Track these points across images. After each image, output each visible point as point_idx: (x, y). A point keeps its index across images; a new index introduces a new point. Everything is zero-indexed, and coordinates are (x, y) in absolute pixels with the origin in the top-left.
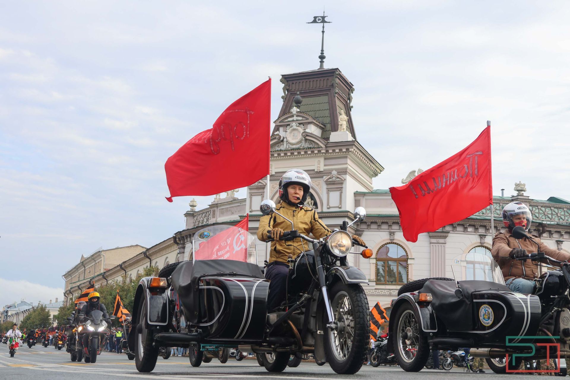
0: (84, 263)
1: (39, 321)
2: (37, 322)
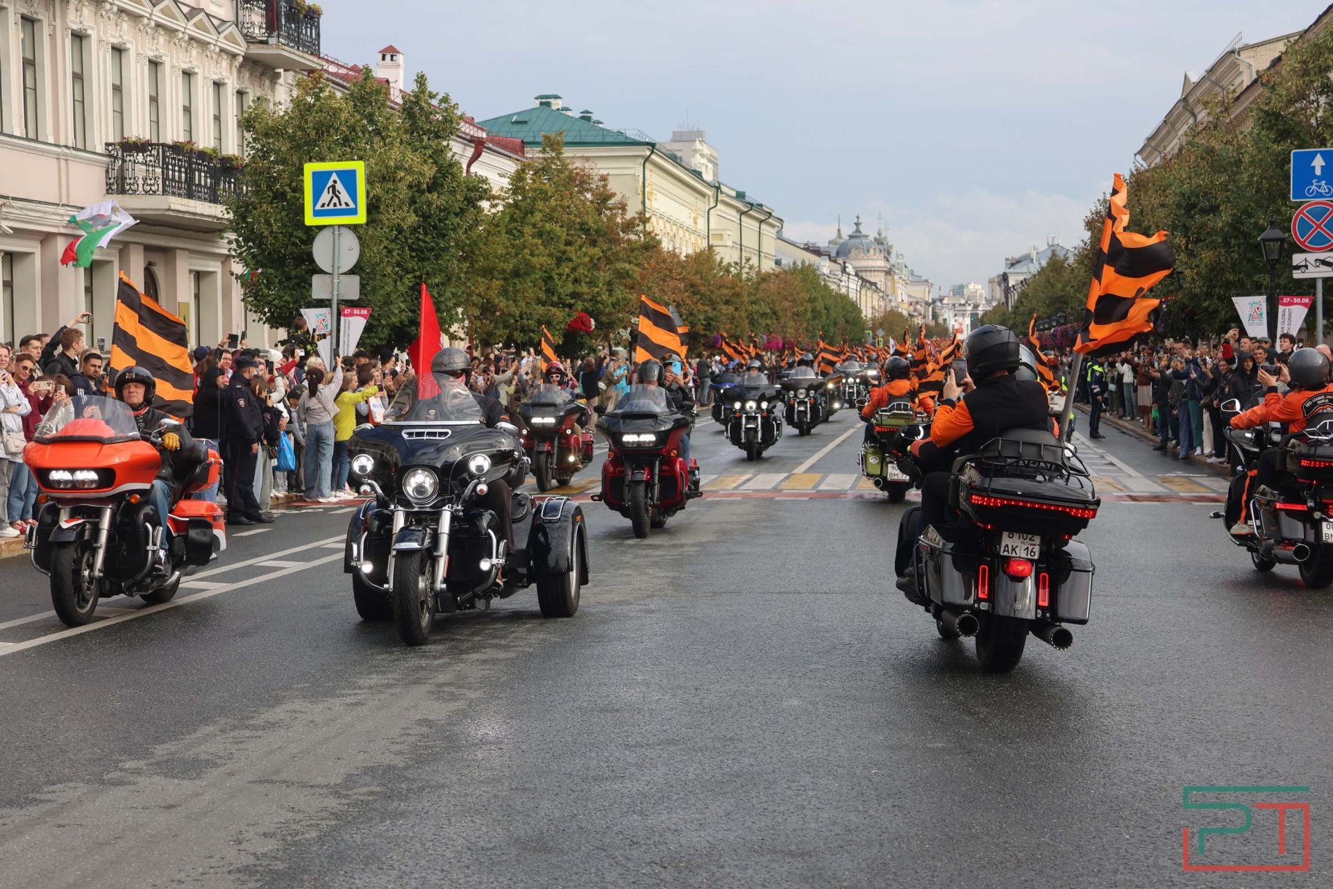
0: (1191, 100)
1: (1048, 306)
2: (1042, 309)
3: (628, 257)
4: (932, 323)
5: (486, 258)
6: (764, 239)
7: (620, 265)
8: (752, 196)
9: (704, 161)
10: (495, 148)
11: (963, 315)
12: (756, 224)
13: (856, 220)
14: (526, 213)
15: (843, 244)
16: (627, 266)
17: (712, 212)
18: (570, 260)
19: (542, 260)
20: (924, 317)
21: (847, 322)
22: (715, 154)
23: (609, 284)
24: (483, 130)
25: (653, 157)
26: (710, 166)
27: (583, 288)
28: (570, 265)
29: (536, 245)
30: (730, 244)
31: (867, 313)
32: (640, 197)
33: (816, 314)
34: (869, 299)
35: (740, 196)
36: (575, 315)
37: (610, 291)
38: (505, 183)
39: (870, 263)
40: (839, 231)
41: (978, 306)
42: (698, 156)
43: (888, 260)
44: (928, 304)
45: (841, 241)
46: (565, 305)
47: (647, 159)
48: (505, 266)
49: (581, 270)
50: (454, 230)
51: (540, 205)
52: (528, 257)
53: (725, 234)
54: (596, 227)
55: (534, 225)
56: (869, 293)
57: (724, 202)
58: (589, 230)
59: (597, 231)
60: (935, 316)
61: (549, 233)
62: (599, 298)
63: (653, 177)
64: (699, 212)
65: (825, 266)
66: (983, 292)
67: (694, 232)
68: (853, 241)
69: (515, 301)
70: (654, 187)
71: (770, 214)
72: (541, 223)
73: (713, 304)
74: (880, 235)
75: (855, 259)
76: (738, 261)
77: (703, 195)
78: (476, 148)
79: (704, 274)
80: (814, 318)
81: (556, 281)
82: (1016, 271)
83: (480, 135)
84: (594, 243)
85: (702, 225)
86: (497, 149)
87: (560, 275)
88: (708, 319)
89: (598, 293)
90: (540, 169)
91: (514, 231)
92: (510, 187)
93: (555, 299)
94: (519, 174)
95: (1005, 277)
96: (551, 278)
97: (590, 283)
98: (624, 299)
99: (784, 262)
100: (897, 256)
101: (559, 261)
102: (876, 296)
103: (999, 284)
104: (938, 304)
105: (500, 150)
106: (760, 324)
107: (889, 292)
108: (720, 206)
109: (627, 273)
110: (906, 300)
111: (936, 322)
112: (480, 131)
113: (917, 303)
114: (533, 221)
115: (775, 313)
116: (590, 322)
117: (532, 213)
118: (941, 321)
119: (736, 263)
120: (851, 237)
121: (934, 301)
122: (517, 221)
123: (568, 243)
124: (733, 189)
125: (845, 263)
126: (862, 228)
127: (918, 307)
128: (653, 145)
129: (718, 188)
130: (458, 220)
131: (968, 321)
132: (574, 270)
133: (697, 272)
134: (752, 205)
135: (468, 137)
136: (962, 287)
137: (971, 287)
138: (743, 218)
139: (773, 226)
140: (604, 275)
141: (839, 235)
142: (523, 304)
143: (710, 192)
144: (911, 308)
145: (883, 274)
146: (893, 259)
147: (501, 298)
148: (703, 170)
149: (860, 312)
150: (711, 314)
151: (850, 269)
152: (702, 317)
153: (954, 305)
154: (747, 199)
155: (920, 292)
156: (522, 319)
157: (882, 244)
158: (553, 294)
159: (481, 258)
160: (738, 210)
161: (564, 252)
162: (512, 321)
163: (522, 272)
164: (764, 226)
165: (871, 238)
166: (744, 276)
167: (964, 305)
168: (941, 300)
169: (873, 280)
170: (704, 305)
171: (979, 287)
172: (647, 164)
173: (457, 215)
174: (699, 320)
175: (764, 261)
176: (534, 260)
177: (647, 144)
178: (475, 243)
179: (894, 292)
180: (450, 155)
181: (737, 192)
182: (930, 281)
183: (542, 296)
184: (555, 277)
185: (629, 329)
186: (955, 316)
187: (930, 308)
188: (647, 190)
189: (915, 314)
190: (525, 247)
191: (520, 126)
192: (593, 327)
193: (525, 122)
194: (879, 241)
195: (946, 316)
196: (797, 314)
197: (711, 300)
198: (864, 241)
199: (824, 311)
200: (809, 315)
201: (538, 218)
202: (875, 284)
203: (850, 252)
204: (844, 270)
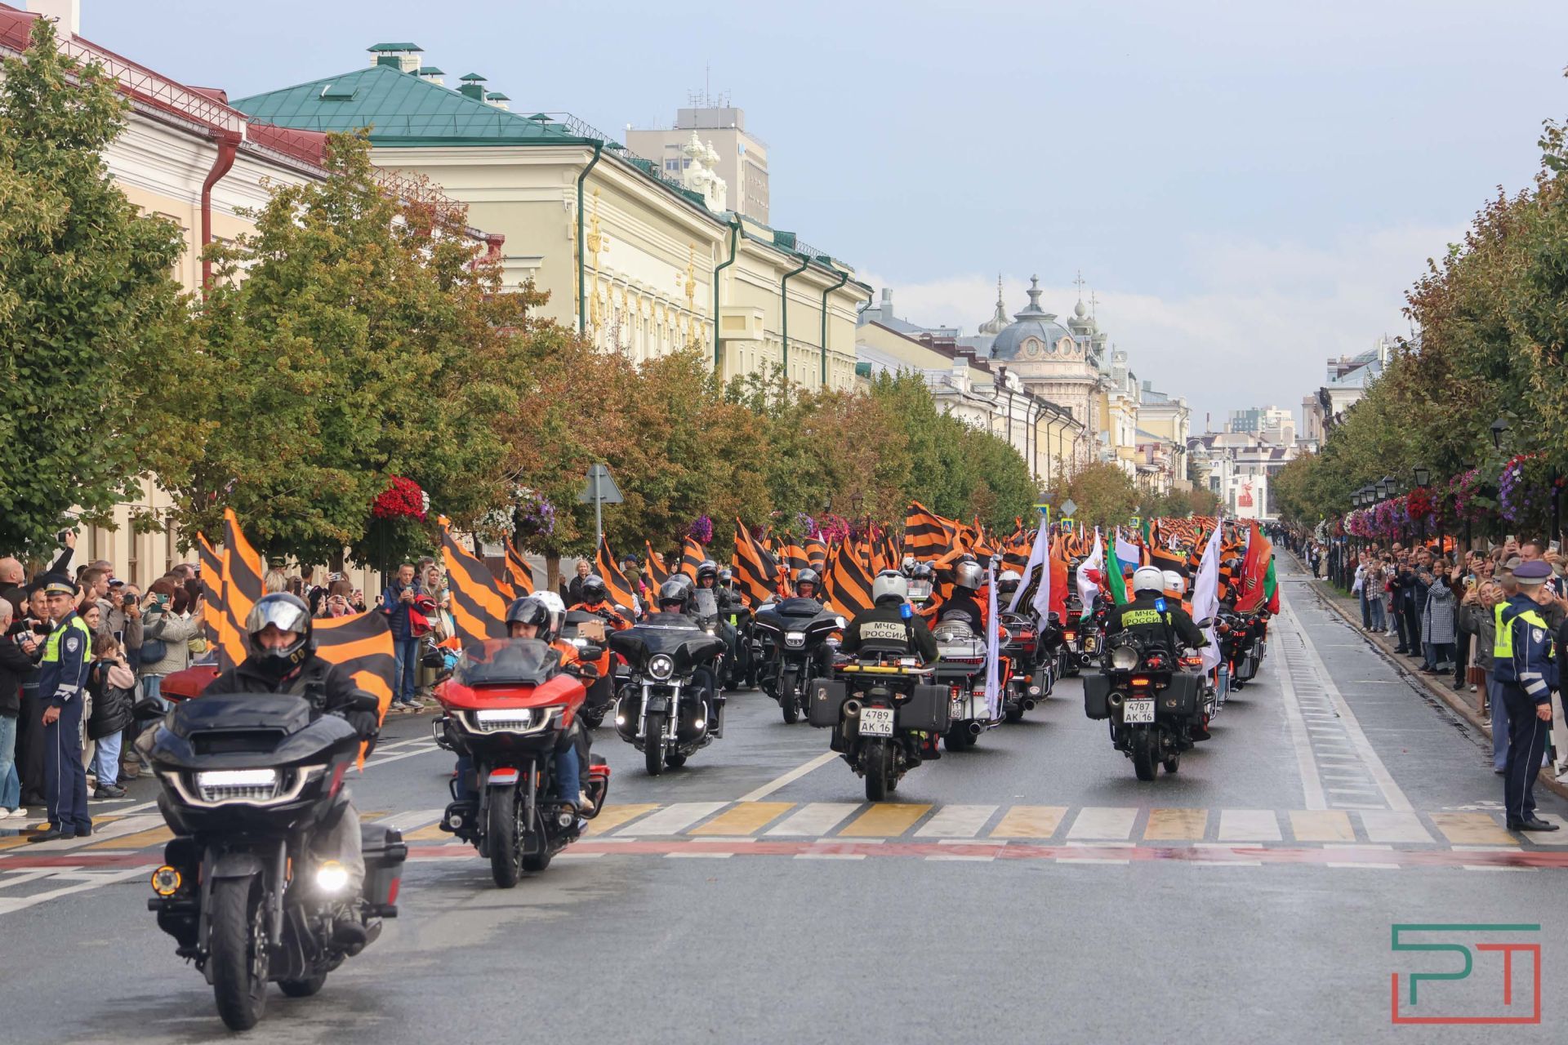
3: (503, 370)
4: (1185, 485)
5: (184, 376)
6: (834, 325)
7: (480, 387)
8: (810, 242)
9: (709, 174)
10: (264, 152)
11: (1253, 471)
12: (817, 296)
13: (1030, 286)
14: (289, 286)
15: (1006, 331)
16: (495, 389)
17: (725, 273)
18: (376, 375)
19: (316, 376)
20: (1171, 474)
21: (993, 487)
22: (761, 154)
23: (460, 423)
24: (240, 116)
25: (599, 167)
26: (720, 182)
27: (407, 433)
28: (378, 386)
29: (303, 348)
30: (759, 335)
31: (1043, 470)
32: (574, 246)
33: (922, 473)
34: (1055, 441)
35: (784, 241)
36: (387, 484)
37: (462, 438)
38: (250, 229)
39: (1059, 370)
40: (1000, 306)
41: (1283, 452)
42: (696, 165)
43: (1094, 364)
44: (1179, 449)
45: (1004, 325)
46: (366, 464)
47: (587, 171)
48: (241, 389)
49: (400, 395)
50: (111, 324)
51: (318, 270)
52: (287, 371)
53: (750, 316)
54: (433, 313)
55: (304, 309)
56: (1055, 428)
57: (746, 253)
58: (420, 318)
59: (436, 320)
60: (1193, 473)
61: (333, 325)
62: (438, 452)
63: (600, 207)
64: (697, 273)
65: (963, 376)
66: (1292, 424)
67: (687, 312)
68: (1024, 325)
69: (262, 458)
70: (602, 225)
71: (845, 276)
72: (319, 306)
73: (693, 459)
74: (1079, 314)
75: (1029, 362)
76: (758, 371)
77: (707, 240)
78: (221, 152)
79: (676, 399)
80: (921, 481)
81: (348, 418)
82: (1347, 385)
83: (233, 128)
84: (431, 344)
85: (703, 299)
86: (270, 154)
87: (355, 406)
88: (682, 486)
89: (434, 439)
90: (324, 200)
91: (265, 321)
92: (259, 234)
93: (348, 453)
94: (276, 210)
95: (1324, 398)
96: (338, 412)
97: (423, 421)
98: (489, 453)
99: (876, 369)
100: (1114, 356)
101: (358, 381)
102: (1068, 434)
103: (1316, 411)
104: (1201, 448)
105: (275, 156)
106: (799, 496)
107: (1096, 427)
108: (739, 261)
109: (495, 401)
110: (1131, 440)
111: (1196, 484)
112: (233, 119)
113: (1156, 447)
114: (300, 301)
115: (830, 473)
116: (420, 498)
117: (300, 286)
118: (1205, 481)
119: (754, 376)
120: (1021, 318)
121: (1192, 443)
122: (269, 300)
123: (378, 345)
124: (769, 229)
125: (1003, 370)
126: (1041, 301)
127: (1159, 454)
128: (598, 145)
129: (735, 227)
130: (117, 305)
131: (1261, 482)
132: (384, 395)
133: (662, 397)
134: (806, 259)
135: (206, 132)
136: (1253, 415)
137: (1271, 414)
138: (790, 284)
139: (852, 300)
140: (450, 406)
141: (1001, 317)
142: (276, 463)
143: (719, 235)
144: (1143, 458)
145: (1084, 391)
146: (1105, 364)
147: (234, 453)
148: (706, 191)
149: (1025, 467)
150: (687, 476)
151: (1014, 382)
152: (670, 483)
153: (1234, 450)
154: (799, 249)
155: (1161, 426)
156: (276, 493)
157: (1084, 331)
158: (342, 443)
159: (175, 379)
160: (778, 269)
161: (364, 363)
162: (254, 498)
163: (275, 400)
164: (832, 300)
165: (1062, 320)
166: (770, 402)
167: (1254, 450)
168: (1208, 441)
169: (1061, 404)
170: (671, 460)
171: (1286, 414)
172: (586, 181)
173: (116, 295)
174: (666, 489)
175: (832, 367)
176: (299, 376)
177: (587, 142)
178: (161, 350)
179: (1108, 426)
180: (103, 177)
181: (778, 235)
182: (1184, 403)
183: (316, 445)
184: (347, 410)
185: (512, 510)
186: (1237, 471)
187: (1184, 457)
188: (586, 231)
189: (1153, 469)
190: (280, 352)
191: (335, 105)
192: (427, 507)
193: (347, 98)
194: (1078, 327)
195: (1216, 472)
196: (882, 475)
197: (689, 450)
198: (1047, 326)
199: (940, 469)
200: (908, 476)
201: (311, 297)
202: (1067, 411)
203: (1019, 348)
204: (1001, 384)
